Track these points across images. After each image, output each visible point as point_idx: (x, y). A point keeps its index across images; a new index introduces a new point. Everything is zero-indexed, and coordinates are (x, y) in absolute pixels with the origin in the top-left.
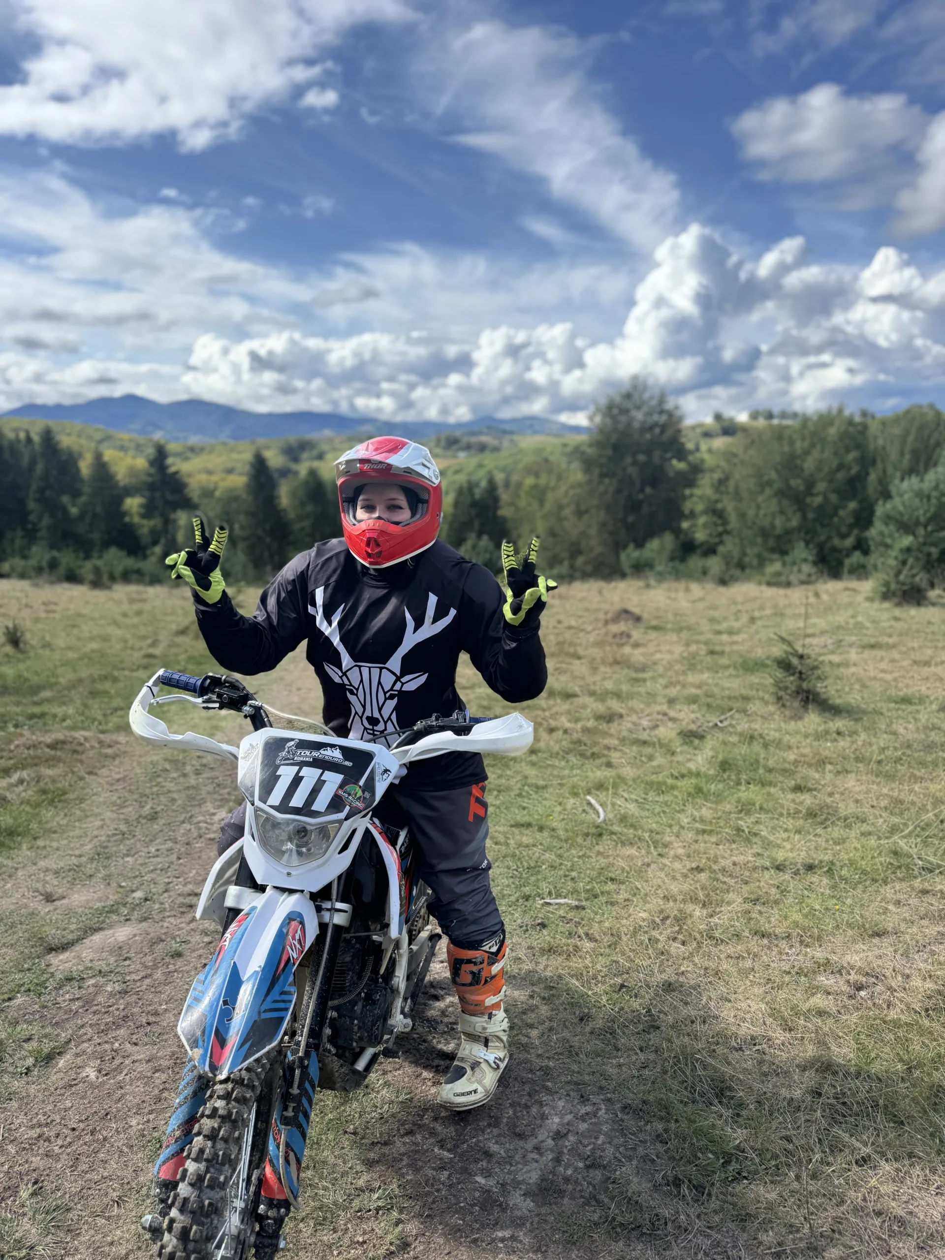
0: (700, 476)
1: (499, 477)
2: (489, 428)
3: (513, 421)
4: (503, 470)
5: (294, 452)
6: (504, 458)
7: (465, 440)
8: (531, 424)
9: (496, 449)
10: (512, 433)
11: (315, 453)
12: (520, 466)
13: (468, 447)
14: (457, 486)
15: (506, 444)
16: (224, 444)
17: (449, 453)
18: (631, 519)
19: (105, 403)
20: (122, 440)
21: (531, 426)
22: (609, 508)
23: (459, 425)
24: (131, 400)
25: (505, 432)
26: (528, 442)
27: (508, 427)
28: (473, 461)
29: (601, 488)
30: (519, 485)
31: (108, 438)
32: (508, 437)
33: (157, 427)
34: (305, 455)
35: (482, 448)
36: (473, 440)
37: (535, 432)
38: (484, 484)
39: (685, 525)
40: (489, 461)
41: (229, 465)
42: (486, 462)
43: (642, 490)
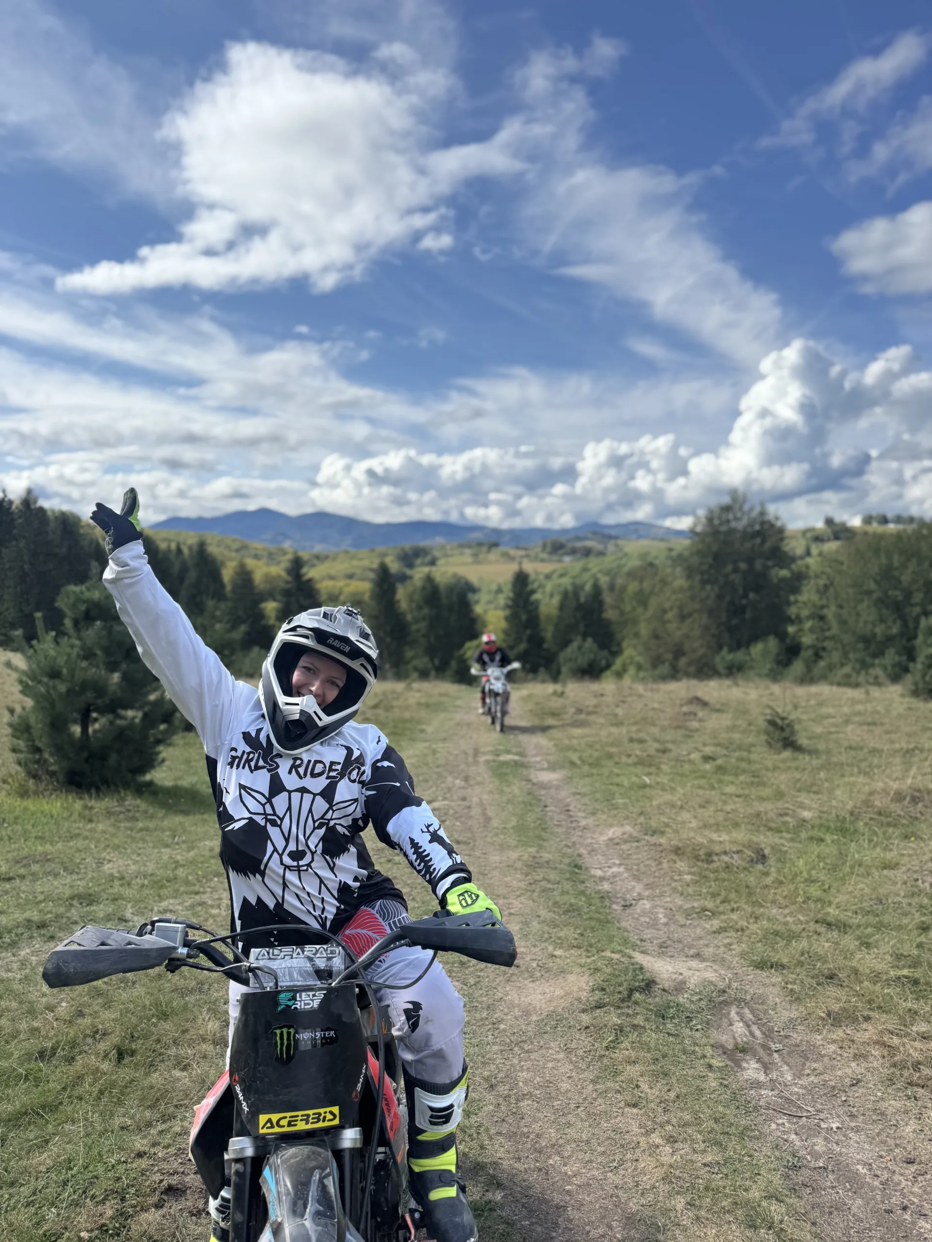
0: (805, 582)
1: (604, 580)
2: (595, 533)
3: (618, 526)
4: (608, 573)
5: (409, 558)
6: (608, 562)
7: (570, 545)
8: (636, 529)
9: (601, 554)
10: (616, 538)
11: (428, 559)
12: (626, 569)
13: (573, 552)
14: (562, 589)
15: (611, 548)
16: (347, 552)
17: (555, 558)
18: (734, 622)
19: (241, 516)
20: (256, 549)
21: (636, 531)
22: (711, 613)
23: (565, 531)
24: (264, 513)
25: (610, 537)
26: (633, 546)
27: (613, 532)
28: (578, 565)
29: (704, 594)
30: (623, 589)
31: (244, 547)
32: (613, 542)
33: (286, 537)
34: (419, 561)
35: (587, 552)
36: (579, 544)
37: (640, 537)
38: (588, 587)
39: (791, 629)
40: (594, 564)
41: (350, 571)
42: (590, 566)
43: (745, 596)
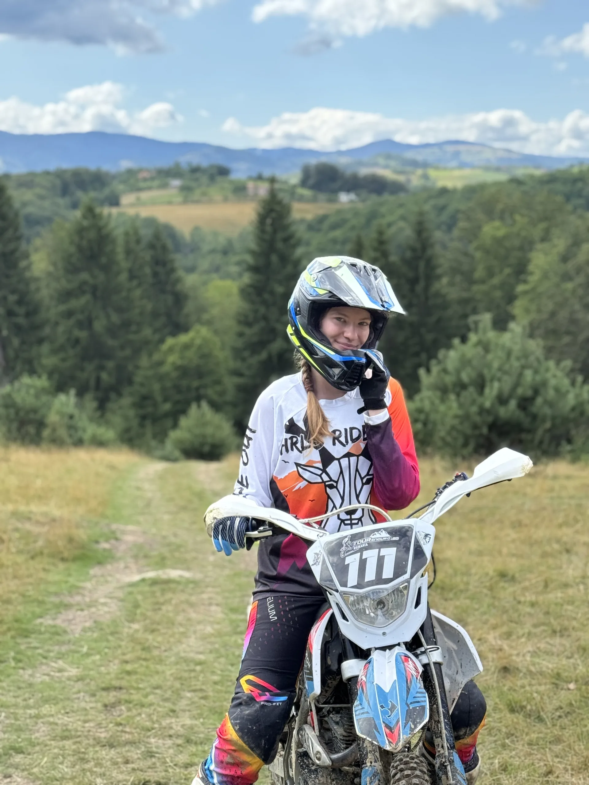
2: (388, 155)
17: (323, 195)
28: (365, 207)
36: (364, 174)
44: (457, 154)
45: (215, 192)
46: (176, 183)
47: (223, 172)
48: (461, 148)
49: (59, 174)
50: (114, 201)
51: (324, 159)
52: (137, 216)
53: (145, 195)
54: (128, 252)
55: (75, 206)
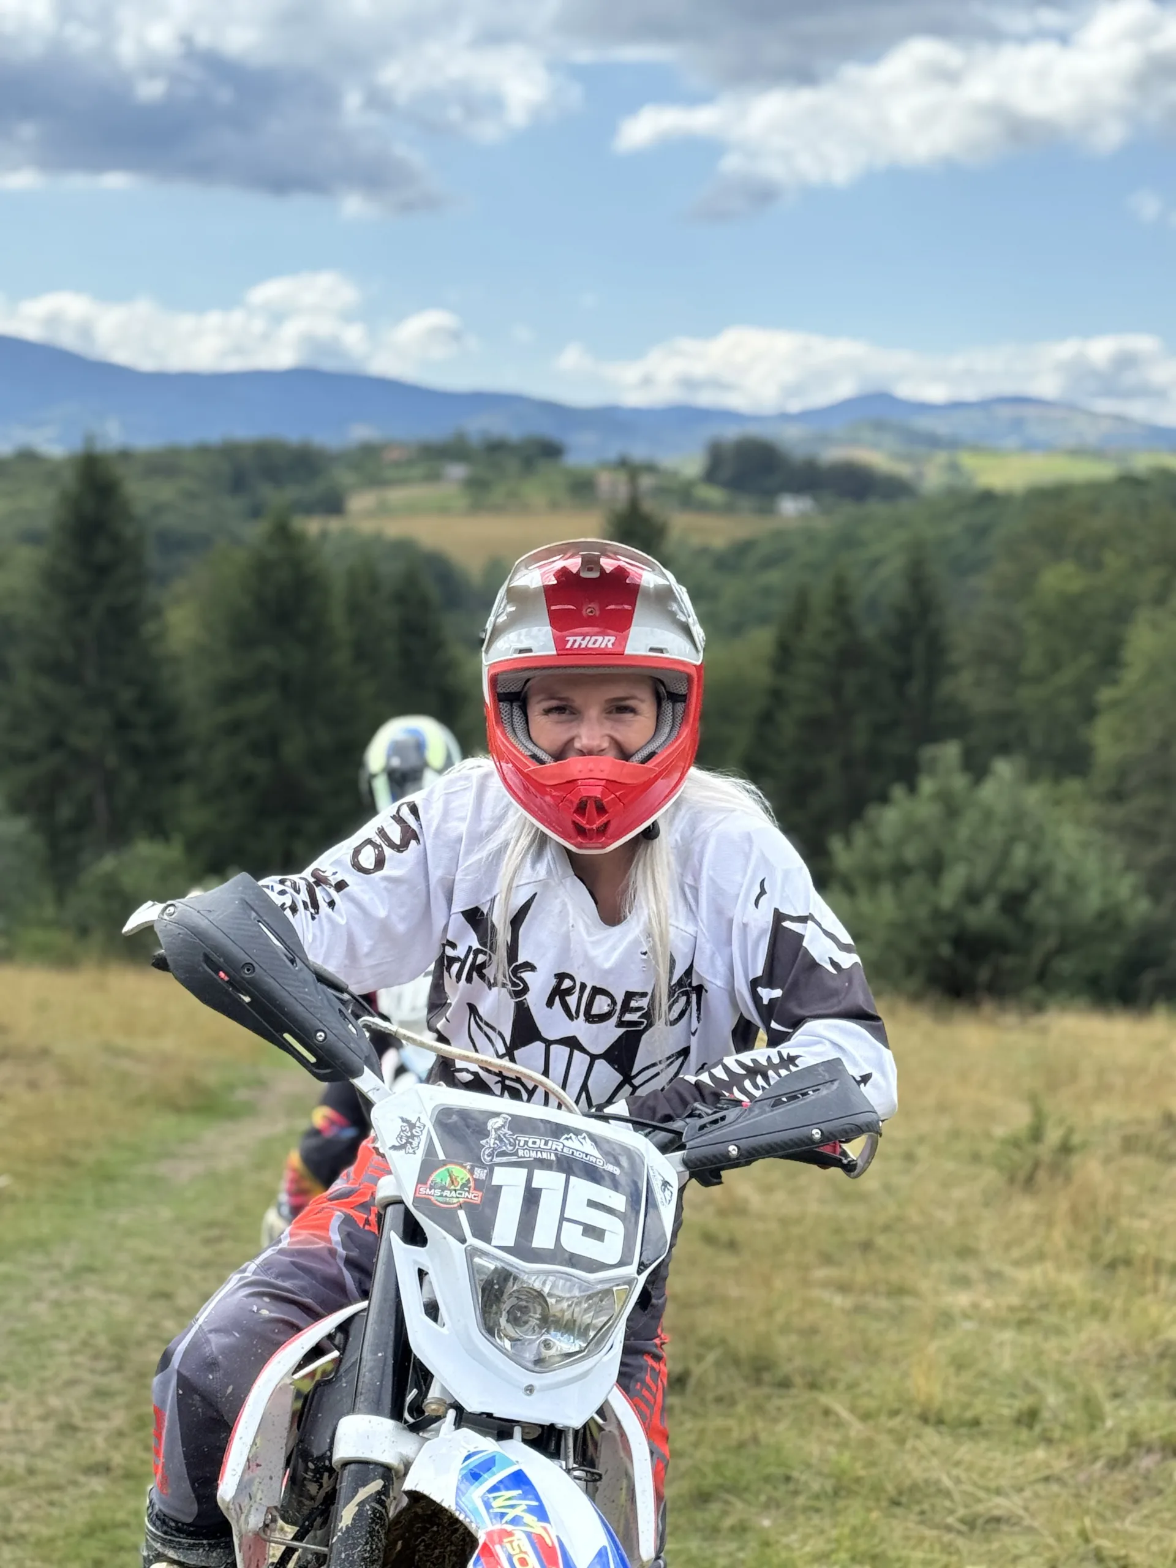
44: (1018, 424)
45: (534, 491)
46: (457, 471)
47: (551, 451)
48: (1030, 412)
49: (229, 451)
50: (333, 505)
51: (754, 431)
52: (378, 538)
53: (396, 495)
54: (355, 609)
55: (256, 512)
